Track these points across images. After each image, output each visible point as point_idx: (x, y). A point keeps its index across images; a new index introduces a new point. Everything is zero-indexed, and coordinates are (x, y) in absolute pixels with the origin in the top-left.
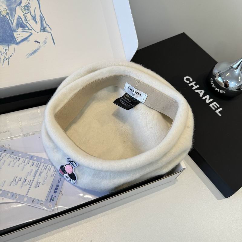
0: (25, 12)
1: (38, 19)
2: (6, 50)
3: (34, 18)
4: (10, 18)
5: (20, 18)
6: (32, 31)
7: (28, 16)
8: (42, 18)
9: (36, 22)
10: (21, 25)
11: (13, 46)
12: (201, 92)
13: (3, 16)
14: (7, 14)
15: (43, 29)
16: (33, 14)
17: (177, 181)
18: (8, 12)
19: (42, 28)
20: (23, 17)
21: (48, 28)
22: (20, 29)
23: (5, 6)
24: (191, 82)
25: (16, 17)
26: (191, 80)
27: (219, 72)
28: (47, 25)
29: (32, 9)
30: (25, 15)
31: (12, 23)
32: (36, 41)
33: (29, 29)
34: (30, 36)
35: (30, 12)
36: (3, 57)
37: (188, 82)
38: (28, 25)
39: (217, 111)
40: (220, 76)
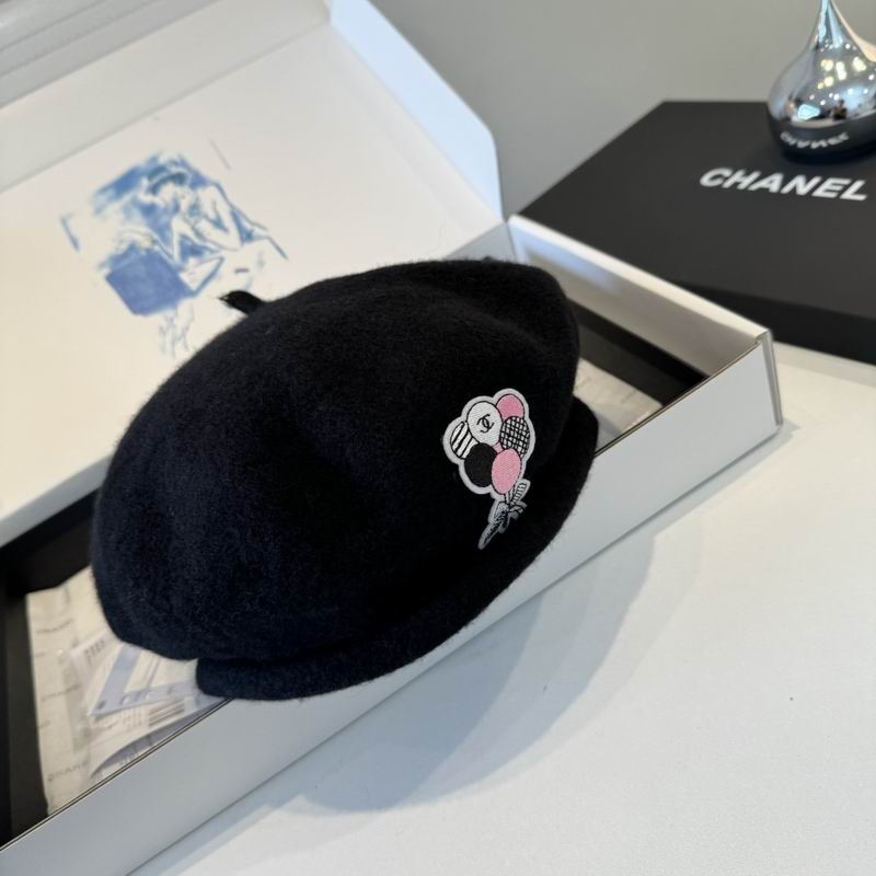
0: (192, 220)
1: (228, 221)
2: (172, 320)
3: (218, 224)
4: (165, 248)
5: (184, 237)
6: (223, 253)
7: (204, 226)
8: (236, 216)
9: (225, 230)
10: (192, 250)
11: (185, 305)
12: (771, 182)
13: (148, 250)
14: (154, 242)
15: (247, 236)
16: (212, 215)
17: (795, 427)
18: (156, 237)
19: (244, 236)
20: (190, 234)
21: (257, 231)
22: (192, 261)
23: (144, 229)
24: (726, 179)
25: (176, 239)
26: (726, 173)
27: (790, 98)
28: (253, 224)
29: (207, 209)
30: (197, 227)
31: (171, 256)
32: (239, 271)
33: (212, 251)
34: (218, 266)
35: (206, 217)
36: (169, 338)
37: (718, 182)
38: (209, 245)
39: (848, 195)
40: (799, 102)
